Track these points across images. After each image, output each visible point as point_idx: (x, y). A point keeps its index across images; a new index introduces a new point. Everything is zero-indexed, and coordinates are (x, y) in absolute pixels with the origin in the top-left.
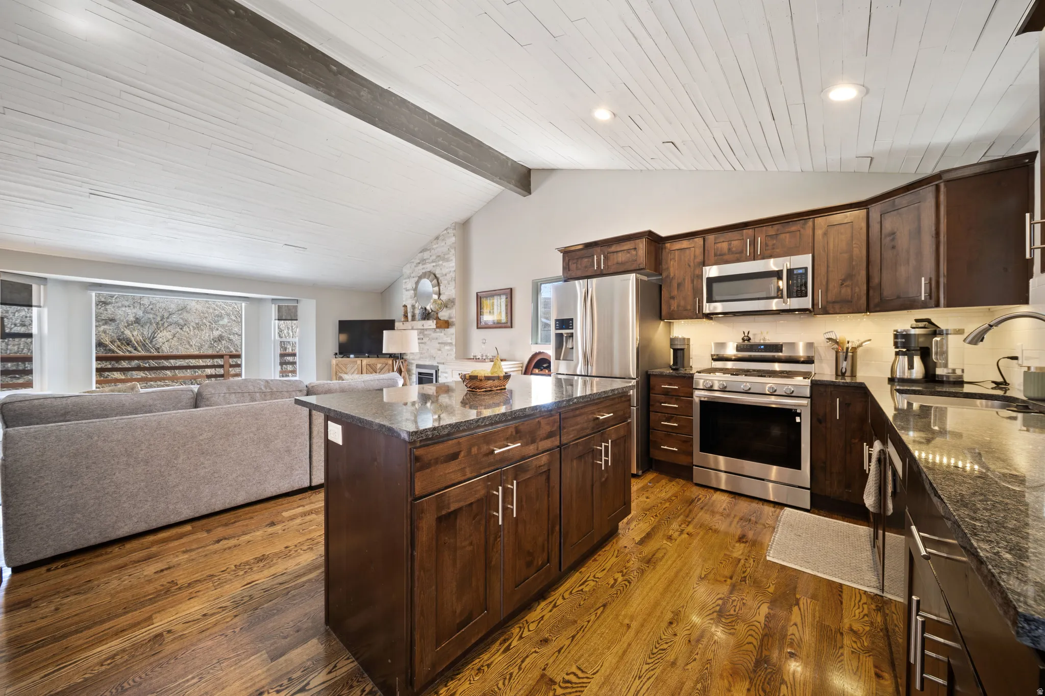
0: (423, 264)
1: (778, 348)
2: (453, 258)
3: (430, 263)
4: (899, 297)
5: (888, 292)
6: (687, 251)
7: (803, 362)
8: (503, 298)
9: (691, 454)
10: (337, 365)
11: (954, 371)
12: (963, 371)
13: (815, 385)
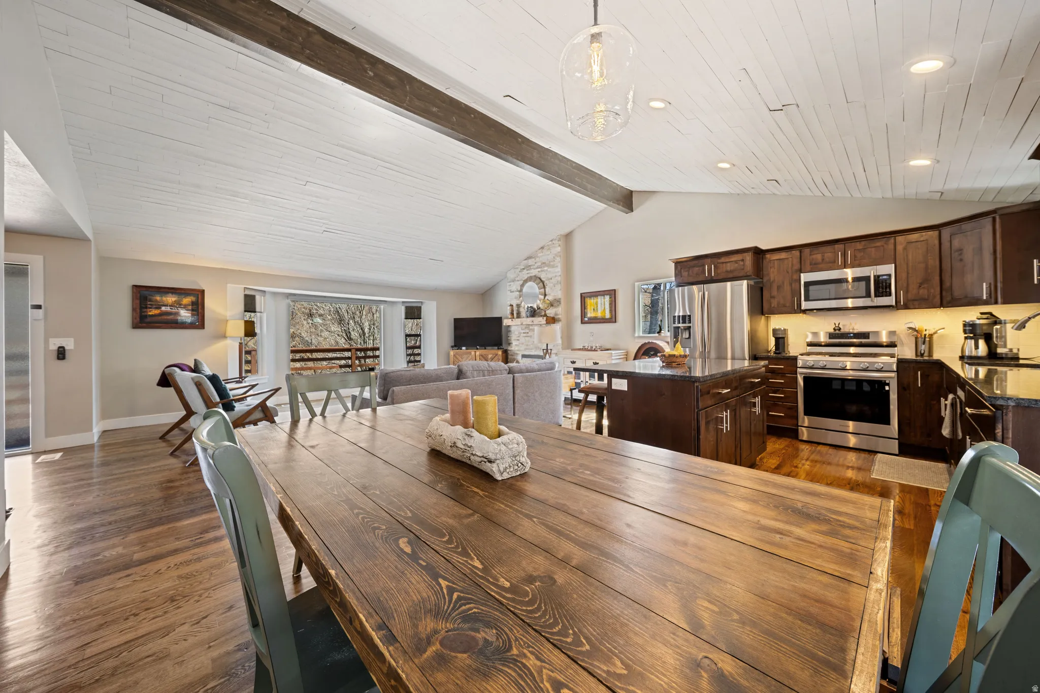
0: (527, 270)
1: (865, 335)
2: (559, 265)
3: (535, 269)
4: (966, 297)
5: (957, 293)
6: (786, 261)
7: (887, 346)
8: (607, 298)
9: (797, 418)
10: (454, 355)
11: (1011, 350)
12: (1018, 350)
13: (901, 362)
